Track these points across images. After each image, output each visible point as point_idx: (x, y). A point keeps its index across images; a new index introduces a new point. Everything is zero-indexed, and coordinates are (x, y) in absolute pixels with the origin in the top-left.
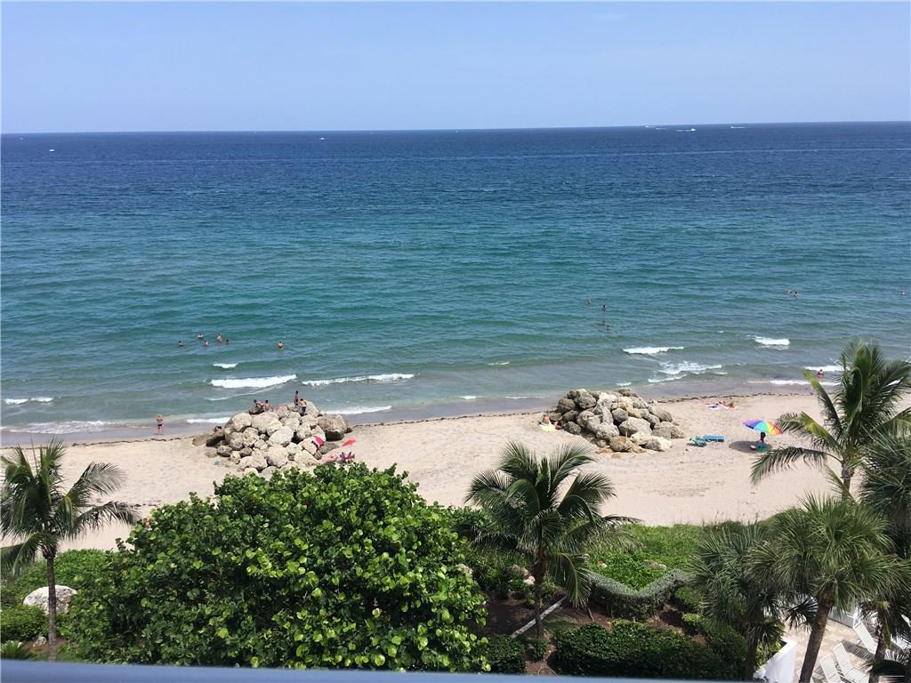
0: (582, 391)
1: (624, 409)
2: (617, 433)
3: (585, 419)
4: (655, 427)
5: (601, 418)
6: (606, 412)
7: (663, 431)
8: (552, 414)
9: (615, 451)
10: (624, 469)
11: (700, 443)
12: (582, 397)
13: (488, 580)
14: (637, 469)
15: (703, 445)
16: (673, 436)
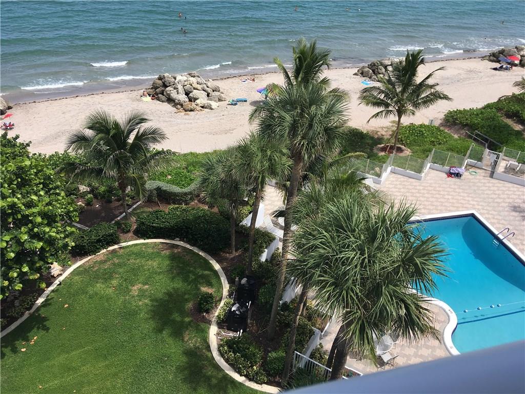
0: (166, 75)
1: (191, 85)
2: (187, 100)
3: (169, 92)
4: (210, 95)
5: (178, 91)
6: (180, 87)
7: (214, 98)
8: (149, 90)
9: (186, 111)
10: (191, 121)
11: (234, 104)
12: (166, 79)
13: (99, 193)
14: (198, 121)
15: (236, 104)
16: (220, 100)
